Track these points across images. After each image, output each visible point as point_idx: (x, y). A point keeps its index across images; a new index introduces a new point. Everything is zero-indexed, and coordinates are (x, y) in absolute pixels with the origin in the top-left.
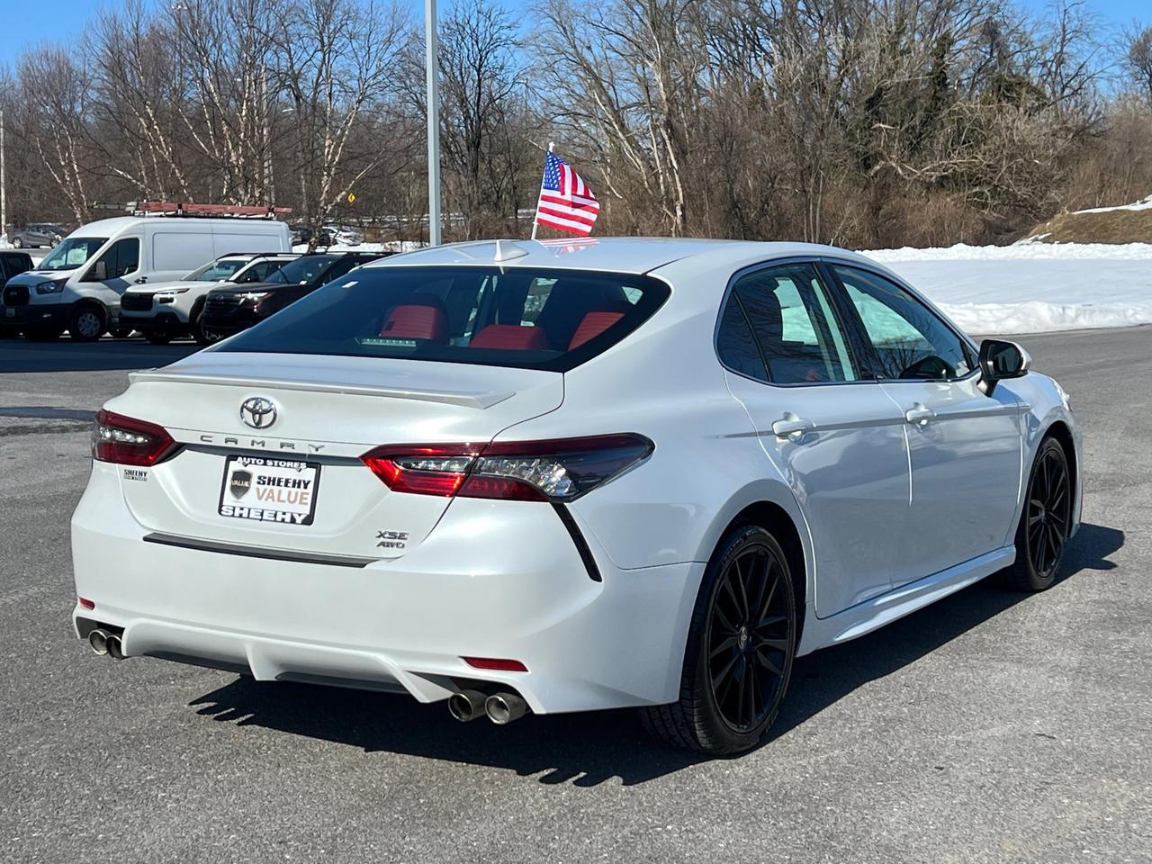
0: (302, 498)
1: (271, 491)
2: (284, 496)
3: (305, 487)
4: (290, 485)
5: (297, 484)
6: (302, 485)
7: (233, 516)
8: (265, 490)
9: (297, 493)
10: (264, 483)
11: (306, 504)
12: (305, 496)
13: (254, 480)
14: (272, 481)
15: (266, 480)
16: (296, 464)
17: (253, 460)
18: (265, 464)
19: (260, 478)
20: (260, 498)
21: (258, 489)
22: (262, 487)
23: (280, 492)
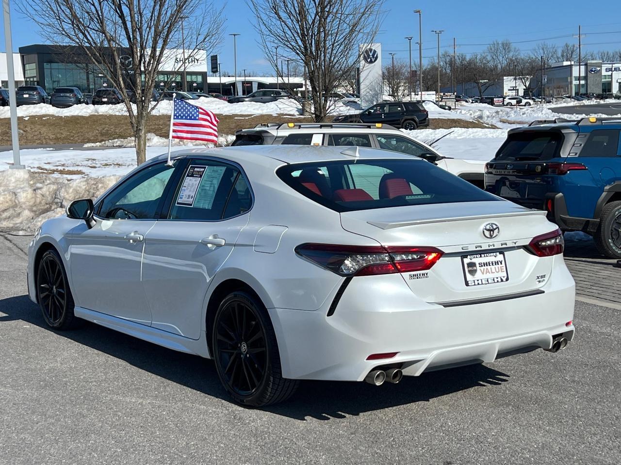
0: (501, 269)
1: (487, 269)
2: (494, 270)
3: (501, 264)
4: (494, 264)
5: (497, 263)
6: (499, 263)
7: (475, 285)
8: (484, 269)
9: (498, 267)
10: (482, 266)
11: (504, 271)
12: (502, 268)
13: (478, 265)
14: (486, 264)
15: (483, 264)
16: (495, 254)
17: (475, 256)
18: (481, 257)
19: (479, 264)
20: (483, 273)
21: (480, 269)
22: (482, 268)
23: (491, 268)
